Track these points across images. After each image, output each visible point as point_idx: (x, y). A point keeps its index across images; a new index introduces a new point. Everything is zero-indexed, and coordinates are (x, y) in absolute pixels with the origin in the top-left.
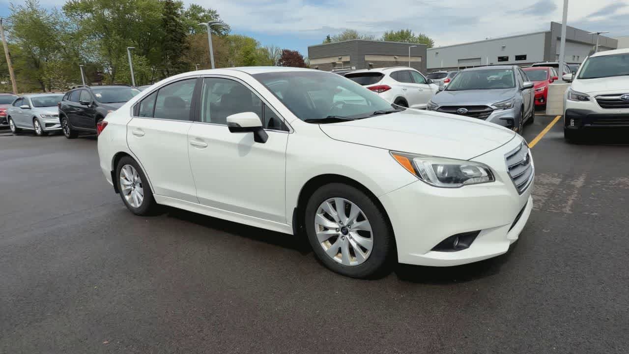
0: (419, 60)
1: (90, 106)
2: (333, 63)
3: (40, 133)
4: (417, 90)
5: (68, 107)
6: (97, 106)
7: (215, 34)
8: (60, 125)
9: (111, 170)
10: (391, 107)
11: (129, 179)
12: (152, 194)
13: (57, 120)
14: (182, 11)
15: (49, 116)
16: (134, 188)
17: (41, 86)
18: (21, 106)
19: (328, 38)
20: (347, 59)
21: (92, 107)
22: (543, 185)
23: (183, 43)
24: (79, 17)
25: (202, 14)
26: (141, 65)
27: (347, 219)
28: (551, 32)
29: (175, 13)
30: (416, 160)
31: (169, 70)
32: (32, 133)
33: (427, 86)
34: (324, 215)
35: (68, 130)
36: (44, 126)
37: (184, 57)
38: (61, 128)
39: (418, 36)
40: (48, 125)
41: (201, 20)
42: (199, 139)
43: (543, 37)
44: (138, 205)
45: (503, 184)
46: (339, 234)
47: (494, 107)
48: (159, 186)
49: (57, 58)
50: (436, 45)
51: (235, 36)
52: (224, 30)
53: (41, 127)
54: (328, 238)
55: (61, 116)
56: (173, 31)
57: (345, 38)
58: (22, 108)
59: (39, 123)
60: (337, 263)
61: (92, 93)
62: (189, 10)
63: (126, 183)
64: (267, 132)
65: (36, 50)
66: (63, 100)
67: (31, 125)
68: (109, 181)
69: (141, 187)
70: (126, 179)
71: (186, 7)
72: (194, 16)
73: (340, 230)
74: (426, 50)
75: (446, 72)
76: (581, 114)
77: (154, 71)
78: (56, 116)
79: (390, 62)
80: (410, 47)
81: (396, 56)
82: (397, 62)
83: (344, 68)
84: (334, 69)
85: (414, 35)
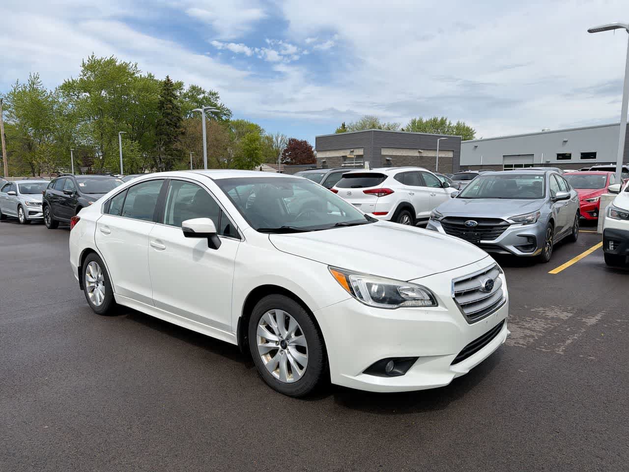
0: (450, 155)
1: (72, 195)
2: (343, 157)
3: (23, 221)
4: (428, 195)
5: (52, 195)
6: (79, 196)
7: (215, 119)
8: (42, 214)
9: (78, 266)
10: (365, 218)
11: (94, 277)
12: (113, 293)
13: (40, 208)
14: (180, 93)
15: (33, 203)
16: (98, 285)
17: (32, 170)
18: (8, 192)
19: (344, 125)
20: (360, 152)
21: (74, 197)
22: (546, 319)
23: (178, 128)
24: (76, 97)
25: (201, 96)
26: (132, 151)
27: (287, 332)
29: (174, 95)
30: (352, 278)
31: (162, 157)
32: (16, 220)
33: (442, 190)
34: (266, 327)
35: (50, 219)
36: (27, 214)
37: (178, 144)
38: (43, 217)
39: (455, 125)
40: (31, 213)
41: (200, 103)
42: (159, 241)
44: (100, 304)
45: (446, 310)
46: (279, 348)
47: (511, 221)
48: (118, 285)
49: (50, 139)
50: (477, 136)
51: (238, 120)
52: (225, 115)
53: (24, 214)
54: (268, 351)
55: (44, 205)
56: (169, 114)
57: (363, 127)
58: (10, 194)
59: (23, 211)
60: (275, 378)
61: (76, 181)
62: (188, 91)
63: (91, 279)
64: (221, 239)
65: (31, 132)
66: (48, 188)
67: (16, 213)
68: (76, 276)
69: (104, 285)
70: (91, 275)
71: (186, 88)
72: (193, 98)
73: (280, 343)
74: (460, 143)
75: (477, 172)
76: (620, 235)
77: (146, 157)
78: (39, 204)
79: (412, 157)
80: (438, 140)
81: (421, 149)
82: (422, 157)
83: (356, 163)
84: (345, 164)
85: (450, 124)
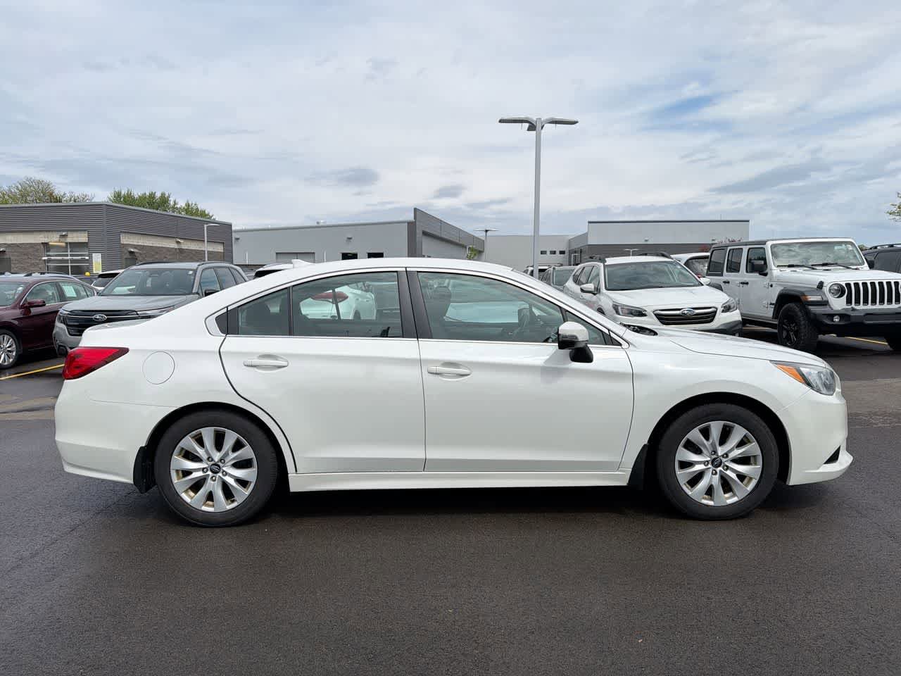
0: (220, 249)
2: (44, 244)
12: (288, 474)
20: (83, 238)
28: (415, 222)
30: (803, 369)
39: (184, 205)
42: (451, 364)
43: (404, 230)
46: (709, 468)
69: (248, 466)
79: (169, 250)
80: (205, 226)
81: (180, 239)
82: (181, 251)
83: (71, 255)
84: (48, 256)
85: (175, 203)
